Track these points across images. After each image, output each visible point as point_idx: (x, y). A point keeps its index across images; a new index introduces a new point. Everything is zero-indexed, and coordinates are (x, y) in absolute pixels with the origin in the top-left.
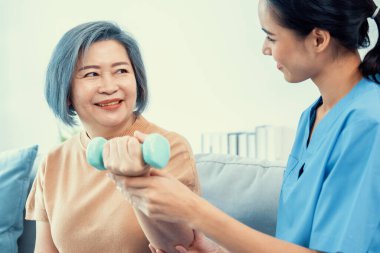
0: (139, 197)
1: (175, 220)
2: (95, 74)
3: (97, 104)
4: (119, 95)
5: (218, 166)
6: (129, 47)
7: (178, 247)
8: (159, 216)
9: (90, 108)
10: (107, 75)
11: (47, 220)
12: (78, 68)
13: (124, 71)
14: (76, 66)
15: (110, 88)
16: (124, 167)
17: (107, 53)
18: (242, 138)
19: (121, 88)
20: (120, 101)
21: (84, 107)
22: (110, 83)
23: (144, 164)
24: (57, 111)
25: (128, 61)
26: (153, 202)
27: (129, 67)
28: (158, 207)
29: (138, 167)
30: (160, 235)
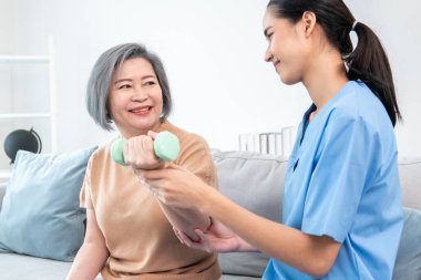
0: (157, 188)
1: (188, 206)
2: (128, 86)
3: (130, 111)
4: (149, 103)
5: (241, 161)
6: (154, 63)
7: (197, 231)
8: (175, 203)
9: (126, 114)
10: (138, 86)
11: (93, 208)
12: (114, 81)
13: (151, 83)
14: (112, 80)
15: (141, 97)
16: (139, 161)
17: (136, 69)
18: (272, 138)
19: (151, 97)
20: (150, 108)
21: (121, 114)
22: (141, 93)
23: (157, 158)
24: (97, 119)
25: (154, 75)
26: (167, 191)
27: (155, 80)
28: (172, 195)
29: (151, 160)
30: (181, 220)
